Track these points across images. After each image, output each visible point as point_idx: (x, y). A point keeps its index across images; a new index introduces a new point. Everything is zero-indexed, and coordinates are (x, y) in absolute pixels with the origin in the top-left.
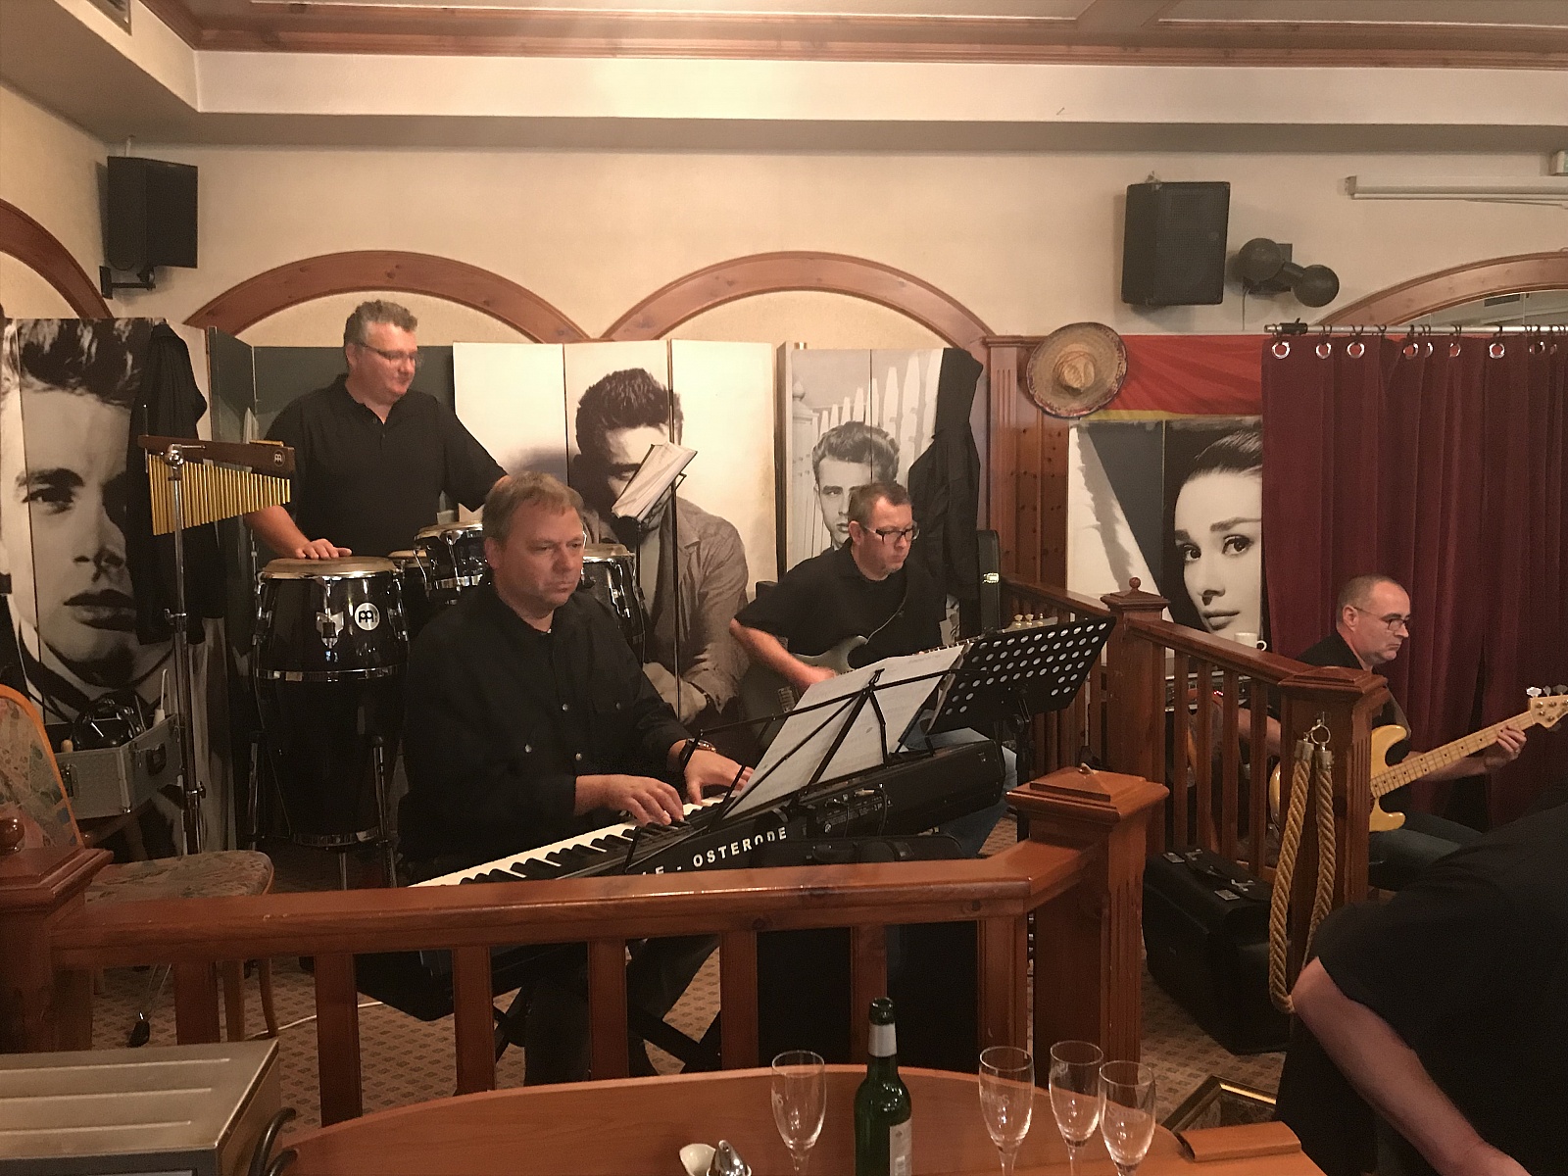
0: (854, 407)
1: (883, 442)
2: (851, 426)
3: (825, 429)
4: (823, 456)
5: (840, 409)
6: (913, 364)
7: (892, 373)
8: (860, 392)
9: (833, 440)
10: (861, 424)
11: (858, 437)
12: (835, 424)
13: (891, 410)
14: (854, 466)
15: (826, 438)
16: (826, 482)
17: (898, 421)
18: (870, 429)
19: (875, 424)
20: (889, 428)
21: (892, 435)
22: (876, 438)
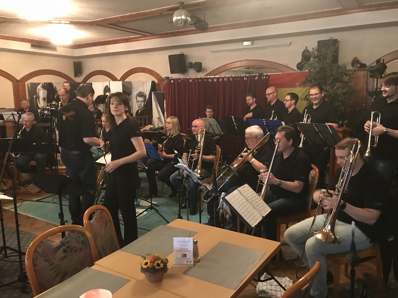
0: (141, 90)
1: (145, 95)
2: (140, 92)
3: (137, 93)
4: (137, 96)
5: (139, 90)
6: (148, 83)
7: (145, 85)
8: (141, 87)
9: (138, 94)
10: (142, 92)
11: (141, 94)
12: (138, 92)
13: (145, 90)
14: (141, 98)
15: (137, 94)
16: (138, 100)
17: (146, 91)
18: (143, 93)
19: (143, 92)
20: (145, 92)
21: (146, 93)
22: (144, 94)
